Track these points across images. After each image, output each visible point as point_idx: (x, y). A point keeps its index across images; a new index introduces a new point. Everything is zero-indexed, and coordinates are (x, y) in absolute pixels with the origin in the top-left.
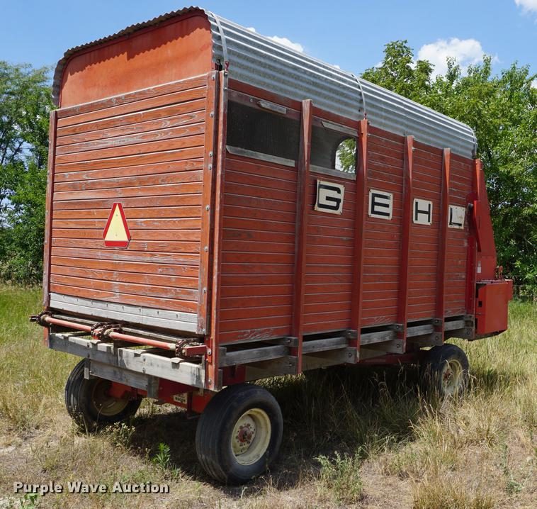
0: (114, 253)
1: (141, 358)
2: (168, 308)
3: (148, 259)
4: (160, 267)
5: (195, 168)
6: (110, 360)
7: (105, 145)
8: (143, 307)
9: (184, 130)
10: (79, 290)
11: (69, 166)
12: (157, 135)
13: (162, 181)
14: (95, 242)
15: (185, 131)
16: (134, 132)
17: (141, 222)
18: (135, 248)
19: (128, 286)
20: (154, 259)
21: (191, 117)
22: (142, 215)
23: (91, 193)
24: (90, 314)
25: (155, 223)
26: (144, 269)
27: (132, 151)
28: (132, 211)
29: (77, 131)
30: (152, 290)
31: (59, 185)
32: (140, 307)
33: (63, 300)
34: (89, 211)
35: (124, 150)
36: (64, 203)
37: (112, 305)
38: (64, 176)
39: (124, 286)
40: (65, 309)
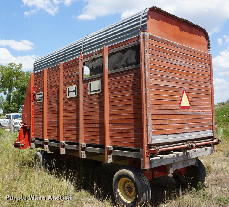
0: (184, 111)
1: (196, 152)
3: (197, 113)
11: (158, 67)
12: (196, 67)
13: (200, 84)
14: (175, 107)
15: (204, 69)
17: (194, 99)
18: (192, 109)
20: (199, 113)
22: (194, 96)
26: (196, 117)
28: (190, 94)
31: (152, 75)
32: (195, 132)
33: (159, 138)
34: (171, 92)
35: (185, 68)
36: (157, 86)
37: (184, 134)
38: (155, 71)
39: (189, 124)
40: (160, 143)
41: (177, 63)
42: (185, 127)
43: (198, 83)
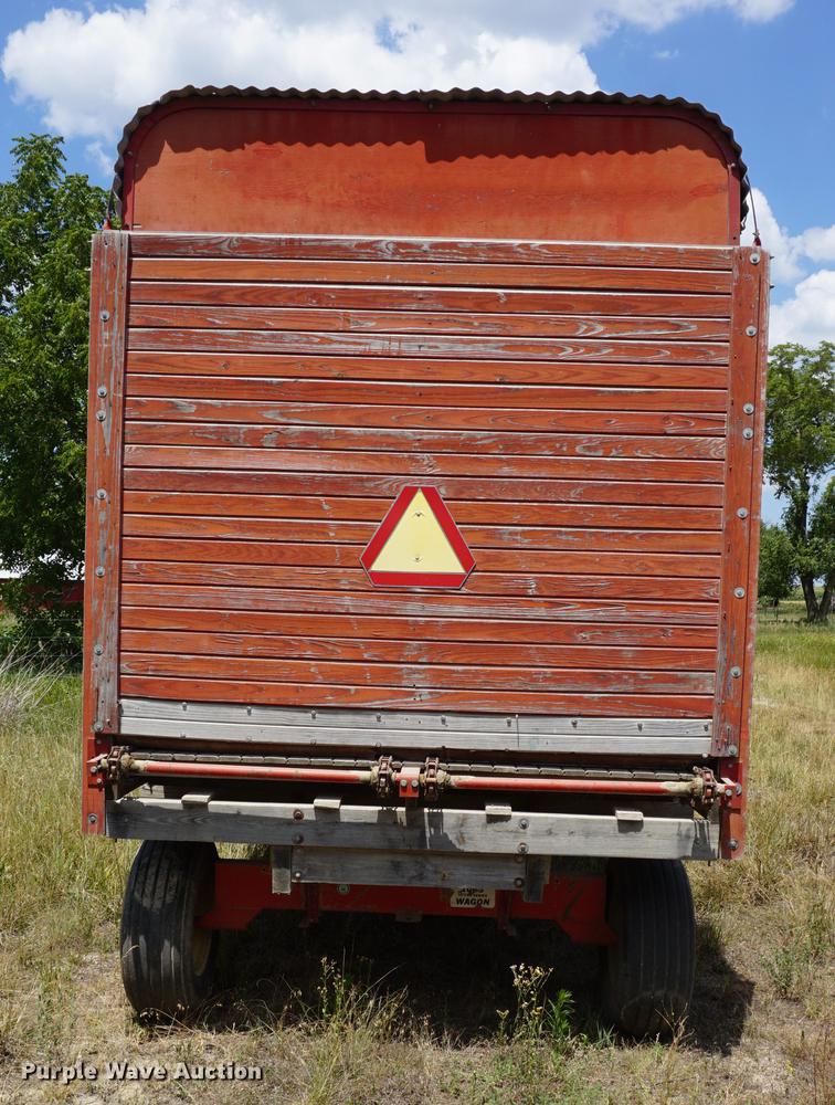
0: (409, 599)
1: (512, 825)
2: (609, 713)
3: (542, 612)
4: (582, 629)
5: (694, 431)
6: (390, 840)
7: (352, 348)
8: (521, 715)
9: (657, 350)
10: (260, 689)
11: (195, 381)
12: (563, 350)
13: (589, 449)
14: (328, 574)
15: (659, 352)
16: (473, 331)
17: (511, 533)
18: (491, 589)
19: (464, 672)
20: (560, 612)
21: (678, 327)
22: (517, 518)
23: (304, 457)
24: (307, 741)
25: (564, 537)
26: (525, 635)
27: (472, 374)
28: (475, 507)
29: (229, 298)
30: (556, 679)
31: (149, 427)
32: (513, 715)
33: (184, 714)
34: (297, 501)
35: (435, 369)
36: (180, 474)
37: (399, 716)
38: (174, 406)
39: (453, 672)
40: (188, 736)
41: (362, 348)
42: (405, 683)
43: (578, 442)
